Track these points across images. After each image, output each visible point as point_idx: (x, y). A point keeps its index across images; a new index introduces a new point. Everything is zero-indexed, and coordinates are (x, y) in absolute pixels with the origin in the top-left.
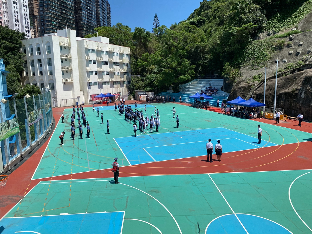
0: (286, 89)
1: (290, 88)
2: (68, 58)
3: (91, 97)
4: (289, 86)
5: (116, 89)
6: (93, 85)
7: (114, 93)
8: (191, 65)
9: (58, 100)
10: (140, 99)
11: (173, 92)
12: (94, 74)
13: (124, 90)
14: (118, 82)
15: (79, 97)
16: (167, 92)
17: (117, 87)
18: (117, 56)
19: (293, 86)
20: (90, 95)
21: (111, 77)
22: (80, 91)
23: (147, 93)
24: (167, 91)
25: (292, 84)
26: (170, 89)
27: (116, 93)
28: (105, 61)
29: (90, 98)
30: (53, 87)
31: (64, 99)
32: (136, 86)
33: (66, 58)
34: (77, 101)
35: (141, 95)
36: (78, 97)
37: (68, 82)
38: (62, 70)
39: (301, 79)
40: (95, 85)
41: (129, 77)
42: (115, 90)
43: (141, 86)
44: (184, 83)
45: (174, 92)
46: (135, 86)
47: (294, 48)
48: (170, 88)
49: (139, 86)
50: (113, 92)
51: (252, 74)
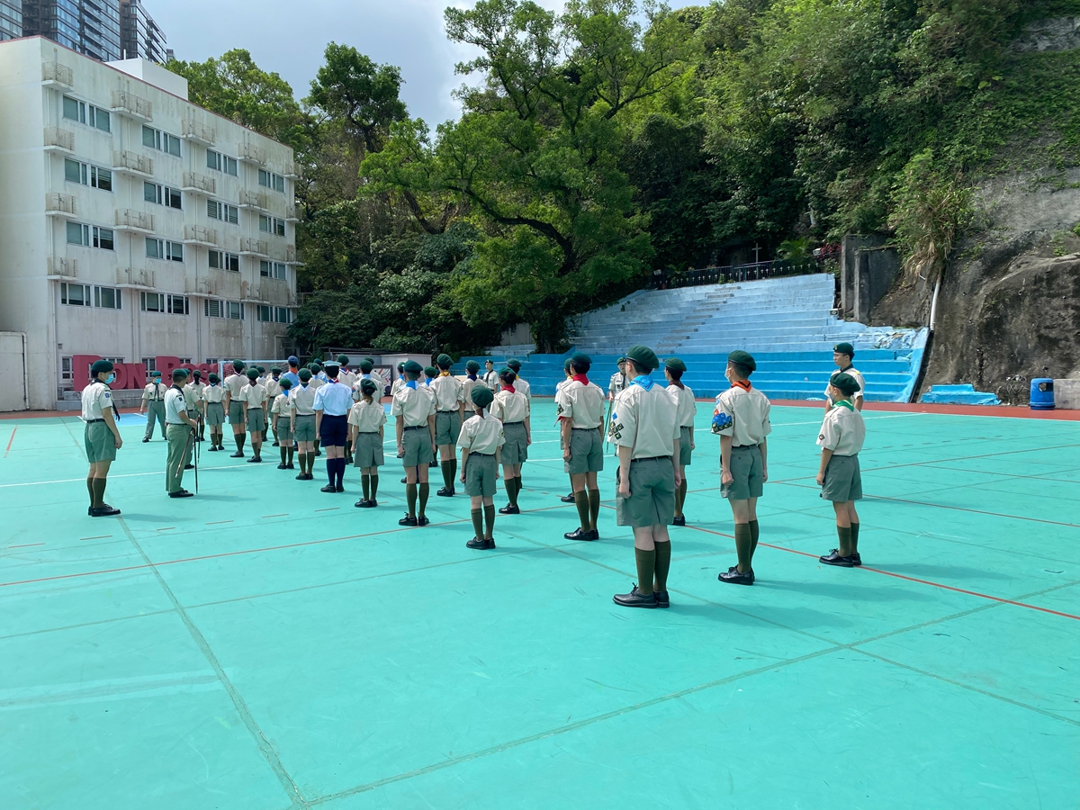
3: (71, 372)
5: (222, 339)
6: (88, 303)
11: (532, 353)
12: (95, 240)
13: (263, 348)
14: (233, 303)
17: (223, 329)
18: (228, 175)
20: (66, 360)
23: (390, 358)
26: (505, 342)
28: (164, 184)
40: (97, 305)
41: (288, 290)
42: (213, 345)
43: (355, 328)
49: (346, 327)
50: (202, 352)
51: (1060, 212)
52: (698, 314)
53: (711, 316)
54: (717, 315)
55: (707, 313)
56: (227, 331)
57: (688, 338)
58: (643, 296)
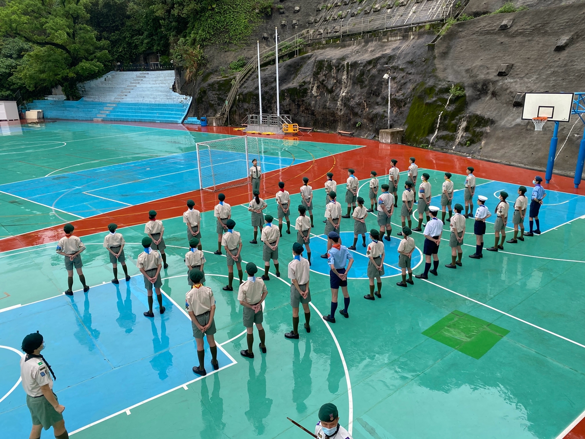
0: (289, 82)
1: (295, 80)
4: (292, 78)
8: (99, 39)
11: (66, 100)
19: (298, 77)
24: (49, 98)
25: (297, 75)
26: (54, 93)
39: (308, 65)
44: (89, 80)
47: (287, 16)
51: (227, 59)
52: (132, 85)
53: (136, 86)
54: (138, 86)
55: (134, 85)
57: (126, 95)
58: (114, 74)
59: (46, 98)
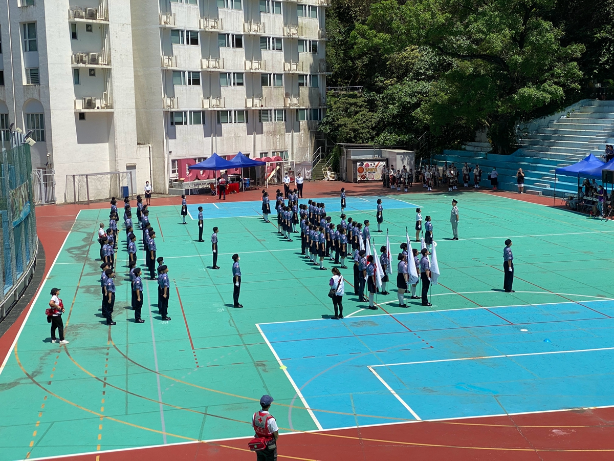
2: (94, 21)
3: (176, 169)
5: (271, 137)
6: (186, 123)
7: (261, 154)
8: (564, 42)
9: (56, 178)
10: (359, 179)
11: (490, 152)
12: (189, 80)
13: (300, 141)
14: (278, 110)
15: (134, 167)
16: (465, 149)
17: (272, 130)
18: (275, 14)
20: (173, 161)
21: (253, 92)
22: (138, 144)
23: (386, 152)
24: (468, 148)
26: (477, 139)
27: (270, 155)
28: (231, 32)
29: (171, 169)
30: (40, 130)
31: (79, 175)
32: (345, 125)
33: (90, 21)
34: (125, 183)
35: (362, 161)
36: (131, 167)
37: (96, 110)
38: (75, 65)
40: (191, 124)
41: (319, 94)
42: (264, 143)
43: (363, 128)
44: (537, 117)
45: (495, 151)
46: (340, 126)
48: (478, 134)
49: (357, 127)
50: (257, 149)
56: (274, 131)
57: (597, 148)
59: (463, 147)
